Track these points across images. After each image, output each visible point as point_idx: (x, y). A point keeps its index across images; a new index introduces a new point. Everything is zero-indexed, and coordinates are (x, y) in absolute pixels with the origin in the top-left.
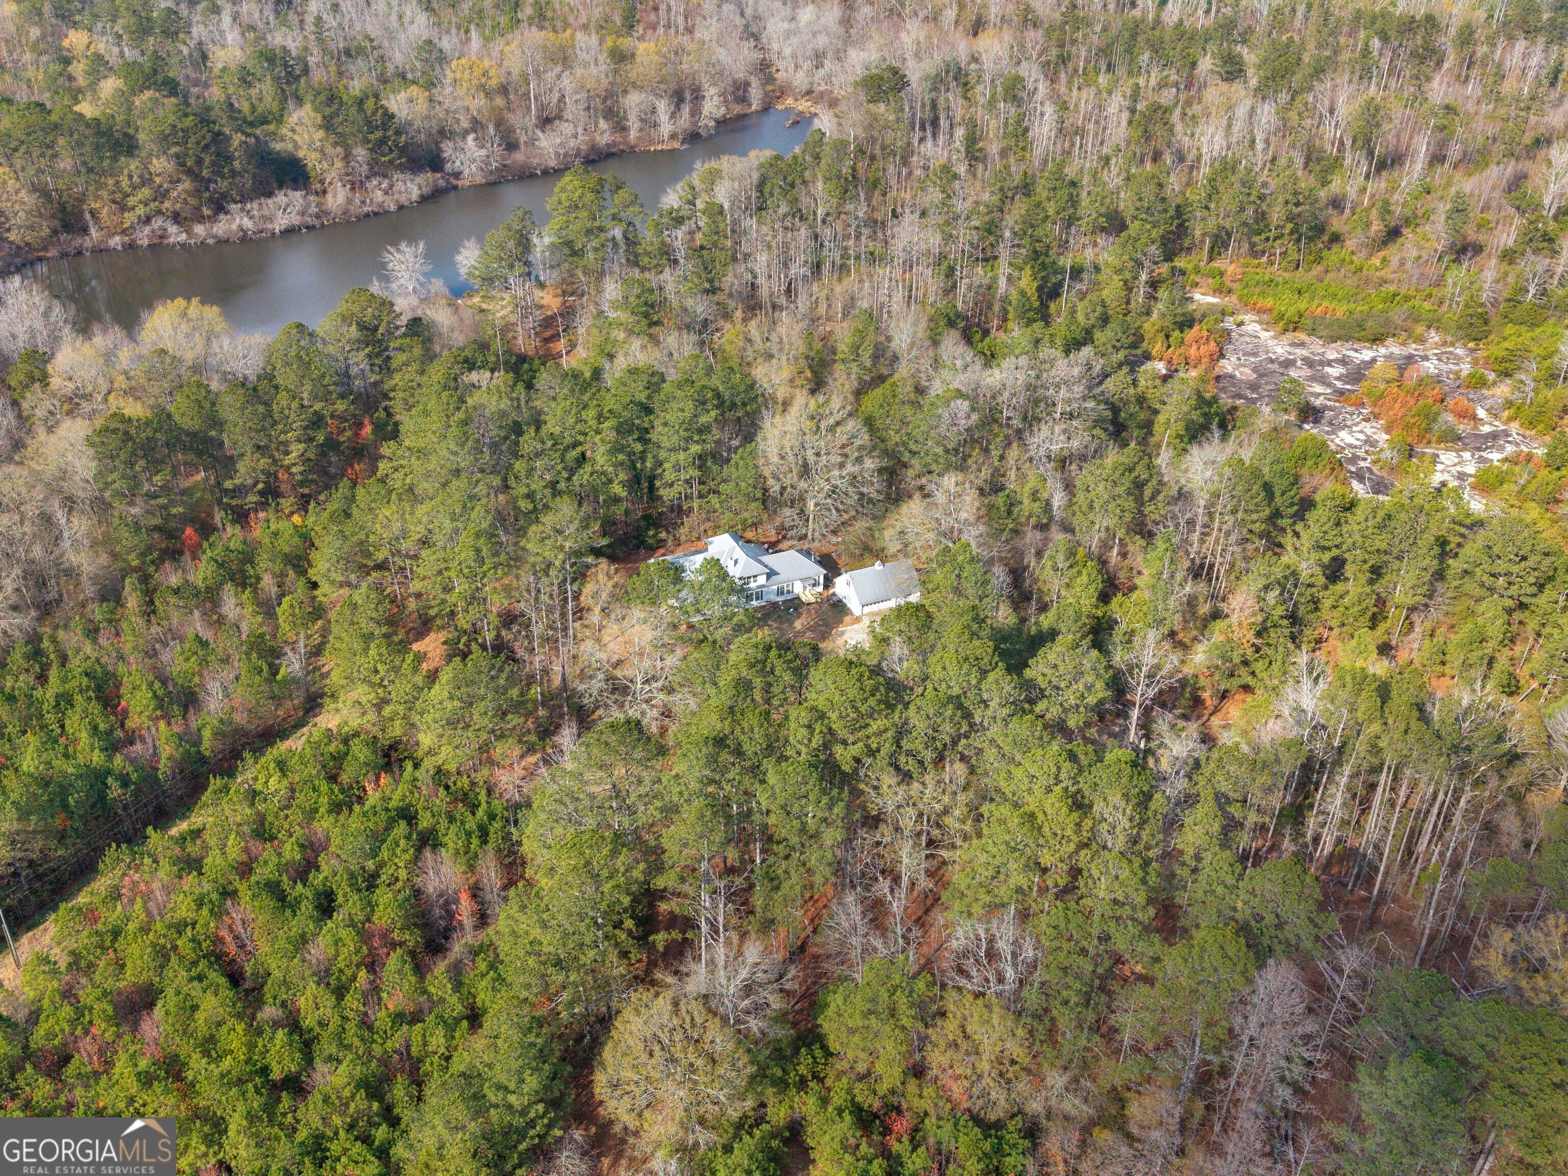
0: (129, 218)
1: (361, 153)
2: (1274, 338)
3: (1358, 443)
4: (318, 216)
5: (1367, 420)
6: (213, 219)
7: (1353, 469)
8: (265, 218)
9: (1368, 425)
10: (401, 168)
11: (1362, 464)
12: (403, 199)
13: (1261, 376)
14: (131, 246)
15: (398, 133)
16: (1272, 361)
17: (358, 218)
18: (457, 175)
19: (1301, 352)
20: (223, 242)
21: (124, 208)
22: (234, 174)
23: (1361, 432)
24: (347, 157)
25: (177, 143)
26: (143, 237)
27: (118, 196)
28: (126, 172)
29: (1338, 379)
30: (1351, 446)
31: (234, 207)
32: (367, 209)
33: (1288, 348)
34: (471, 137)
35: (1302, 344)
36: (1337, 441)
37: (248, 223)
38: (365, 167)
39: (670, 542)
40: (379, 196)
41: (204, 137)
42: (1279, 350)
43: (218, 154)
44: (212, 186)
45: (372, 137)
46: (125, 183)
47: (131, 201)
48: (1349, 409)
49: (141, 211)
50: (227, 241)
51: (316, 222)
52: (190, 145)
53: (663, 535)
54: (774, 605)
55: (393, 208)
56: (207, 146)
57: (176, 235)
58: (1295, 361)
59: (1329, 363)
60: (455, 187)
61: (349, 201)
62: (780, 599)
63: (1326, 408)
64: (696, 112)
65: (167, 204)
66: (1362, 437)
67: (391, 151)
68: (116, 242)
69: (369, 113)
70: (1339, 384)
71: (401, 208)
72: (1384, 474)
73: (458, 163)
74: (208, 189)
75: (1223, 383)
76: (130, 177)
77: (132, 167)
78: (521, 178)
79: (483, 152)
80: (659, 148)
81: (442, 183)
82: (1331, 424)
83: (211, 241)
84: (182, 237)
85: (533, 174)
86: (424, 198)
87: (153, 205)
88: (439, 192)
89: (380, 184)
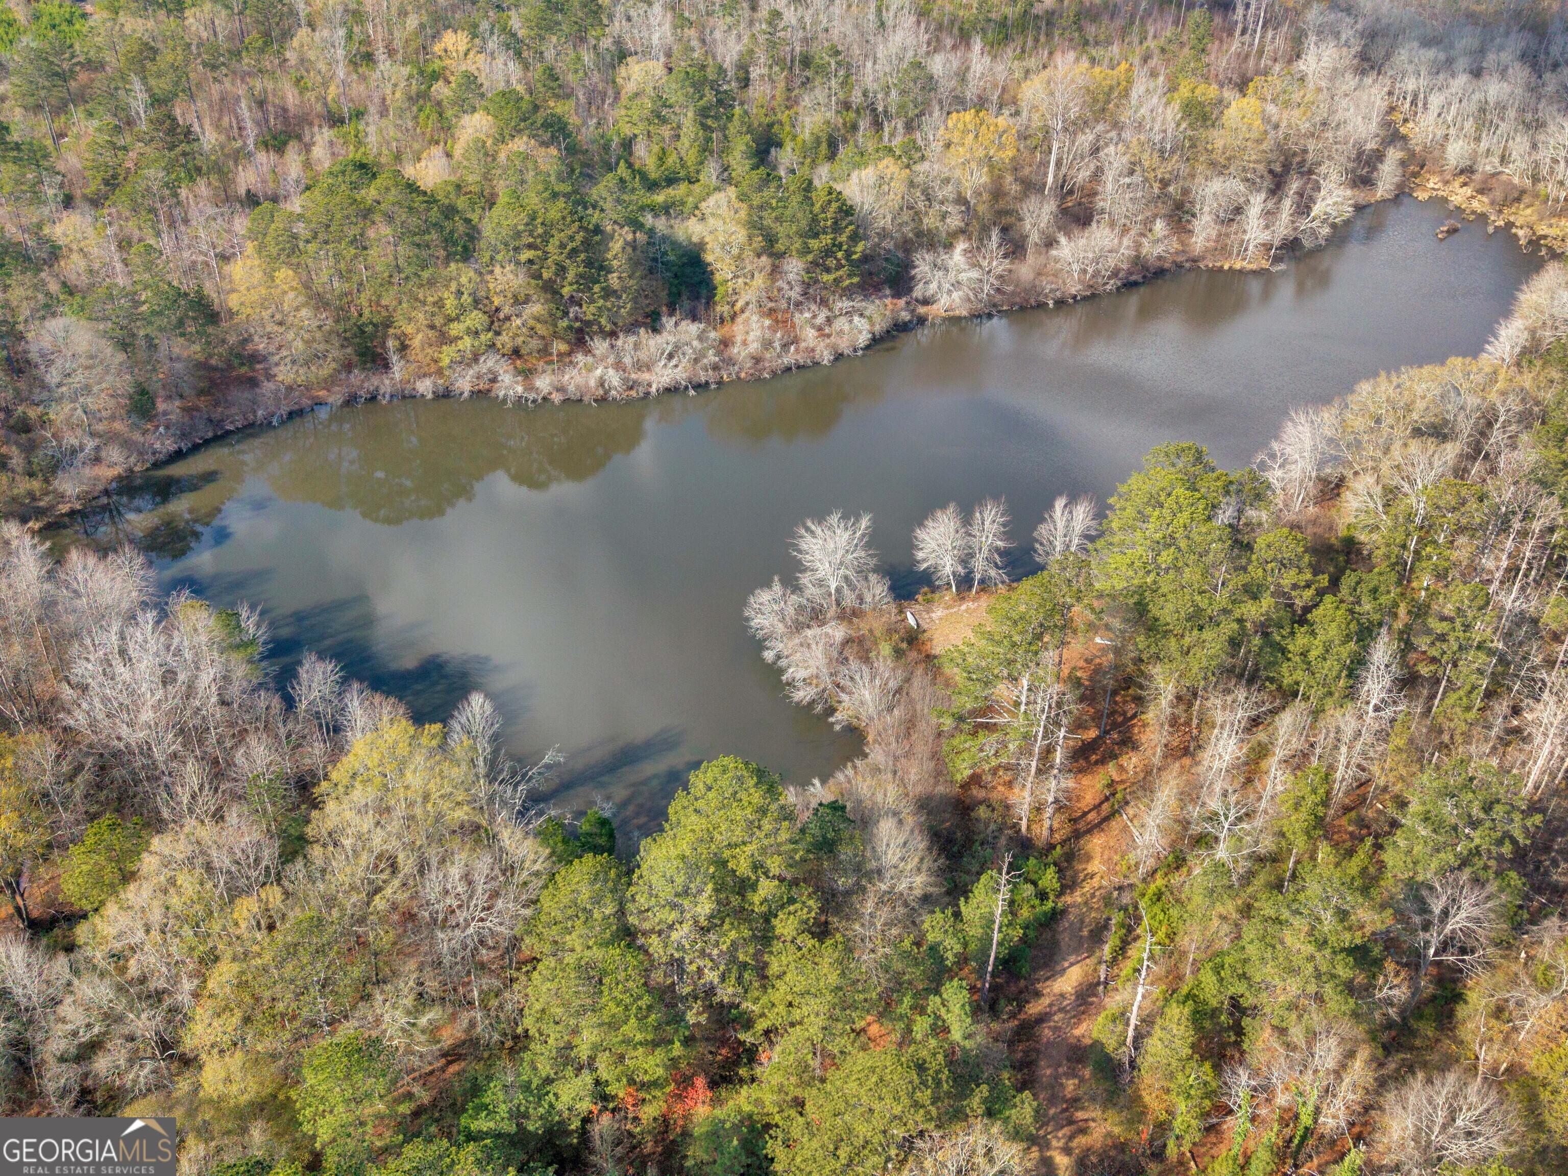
0: (447, 355)
1: (794, 267)
4: (715, 369)
6: (565, 359)
8: (640, 366)
10: (848, 293)
12: (844, 345)
14: (445, 395)
15: (855, 238)
17: (774, 373)
18: (929, 302)
21: (444, 339)
22: (608, 293)
24: (775, 271)
25: (530, 246)
26: (464, 384)
27: (438, 321)
28: (453, 286)
31: (600, 346)
32: (789, 359)
34: (961, 246)
37: (614, 379)
38: (798, 289)
40: (810, 335)
41: (572, 238)
43: (589, 264)
44: (573, 310)
45: (814, 244)
46: (450, 303)
47: (455, 329)
49: (467, 343)
50: (580, 402)
51: (712, 379)
52: (550, 248)
55: (826, 358)
56: (574, 252)
57: (510, 384)
60: (922, 320)
61: (765, 345)
64: (1304, 207)
65: (504, 338)
67: (839, 267)
68: (425, 387)
69: (817, 208)
71: (839, 357)
73: (933, 286)
74: (566, 313)
76: (459, 293)
77: (464, 280)
79: (975, 274)
80: (1238, 266)
81: (905, 316)
83: (557, 398)
84: (520, 389)
85: (1042, 306)
86: (876, 341)
87: (486, 337)
88: (899, 329)
89: (814, 317)
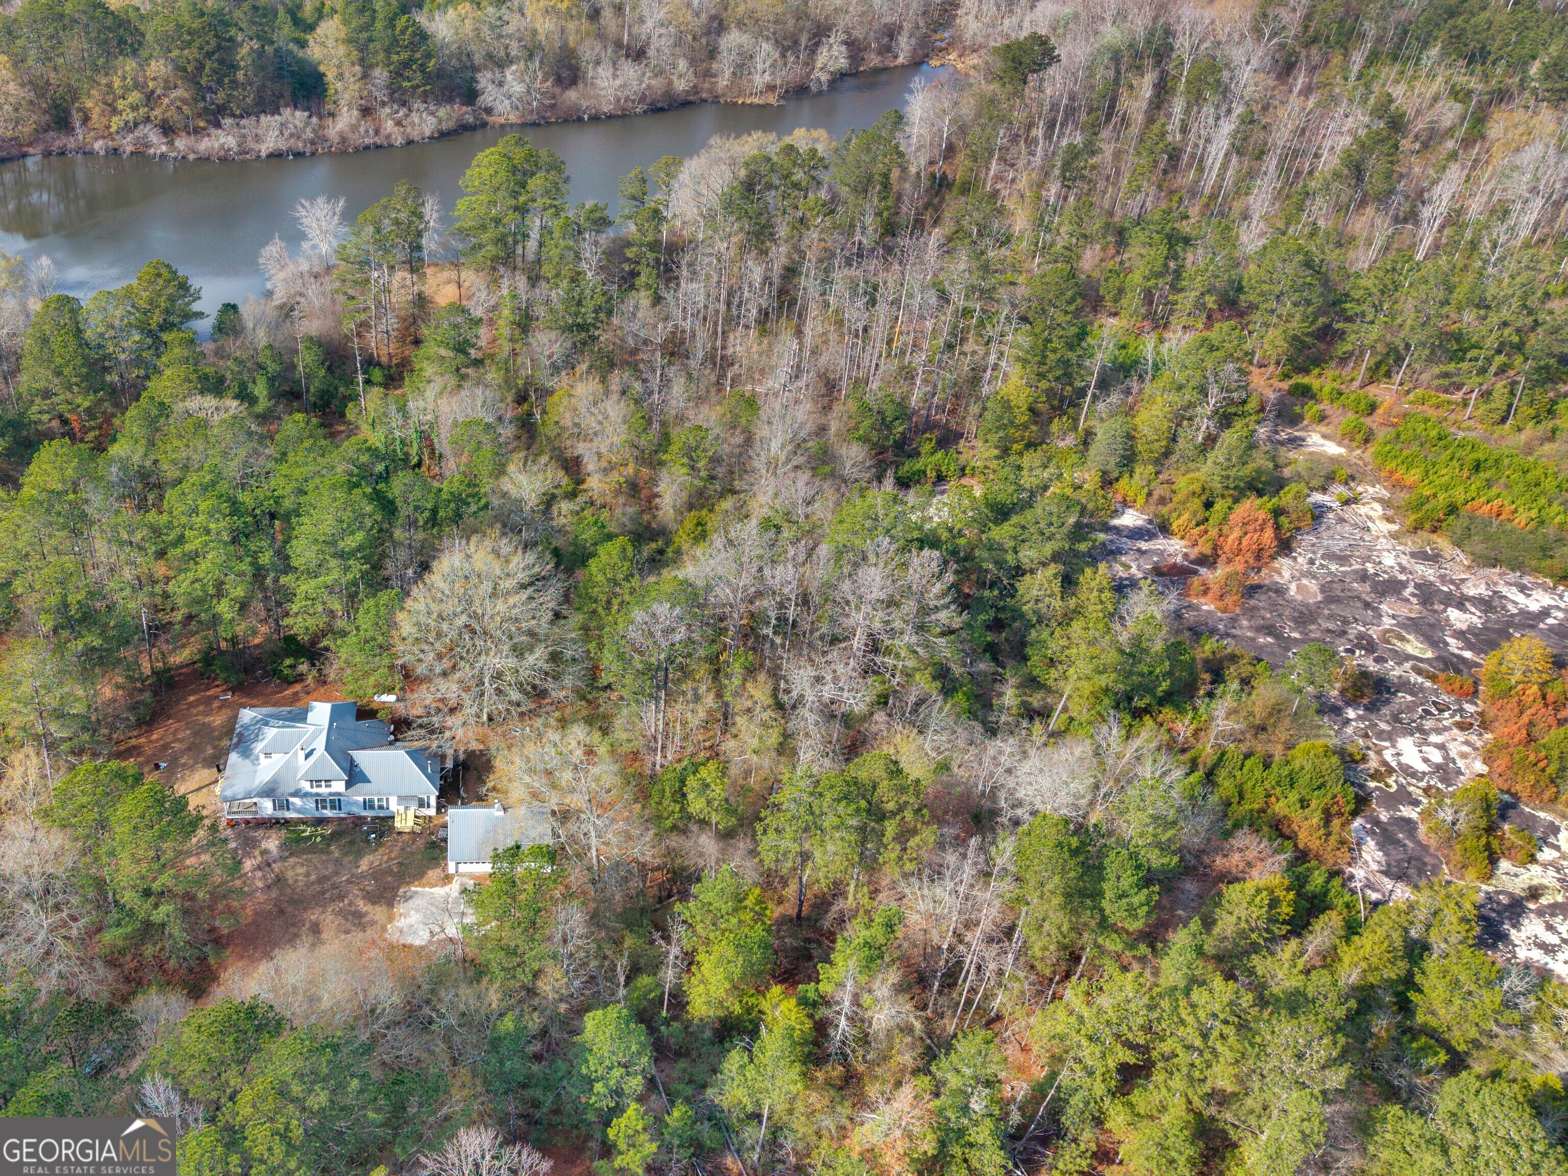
0: (116, 123)
1: (381, 75)
2: (1394, 536)
3: (1422, 767)
4: (313, 143)
5: (1463, 727)
6: (201, 131)
7: (1384, 816)
8: (258, 139)
9: (1461, 736)
10: (425, 97)
11: (1407, 812)
12: (415, 135)
13: (1330, 599)
14: (114, 152)
15: (428, 56)
16: (1363, 576)
18: (489, 111)
19: (1427, 572)
20: (204, 160)
21: (115, 111)
22: (235, 85)
23: (1441, 747)
24: (365, 78)
25: (179, 47)
26: (127, 144)
27: (110, 99)
28: (120, 73)
29: (1459, 635)
30: (1408, 771)
31: (229, 124)
32: (370, 140)
33: (1404, 560)
34: (512, 69)
35: (1435, 558)
36: (1388, 755)
37: (232, 144)
38: (383, 92)
39: (310, 680)
40: (388, 126)
41: (209, 43)
42: (1389, 560)
43: (222, 62)
44: (209, 96)
45: (396, 58)
46: (118, 84)
47: (121, 104)
48: (1445, 698)
49: (129, 115)
50: (208, 159)
51: (308, 150)
52: (193, 50)
53: (303, 668)
54: (359, 821)
55: (399, 141)
56: (211, 52)
57: (158, 145)
58: (1404, 585)
59: (1461, 603)
60: (484, 125)
61: (354, 128)
62: (368, 814)
63: (1405, 685)
64: (810, 61)
65: (157, 112)
66: (1436, 757)
67: (415, 75)
68: (100, 146)
69: (398, 30)
70: (1454, 644)
71: (410, 142)
72: (1432, 842)
73: (492, 97)
74: (204, 98)
75: (1260, 601)
76: (124, 78)
77: (128, 68)
78: (566, 121)
79: (523, 88)
80: (748, 101)
81: (469, 118)
82: (1396, 719)
83: (191, 157)
84: (164, 148)
85: (580, 119)
86: (443, 136)
87: (143, 111)
88: (463, 128)
89: (397, 112)
